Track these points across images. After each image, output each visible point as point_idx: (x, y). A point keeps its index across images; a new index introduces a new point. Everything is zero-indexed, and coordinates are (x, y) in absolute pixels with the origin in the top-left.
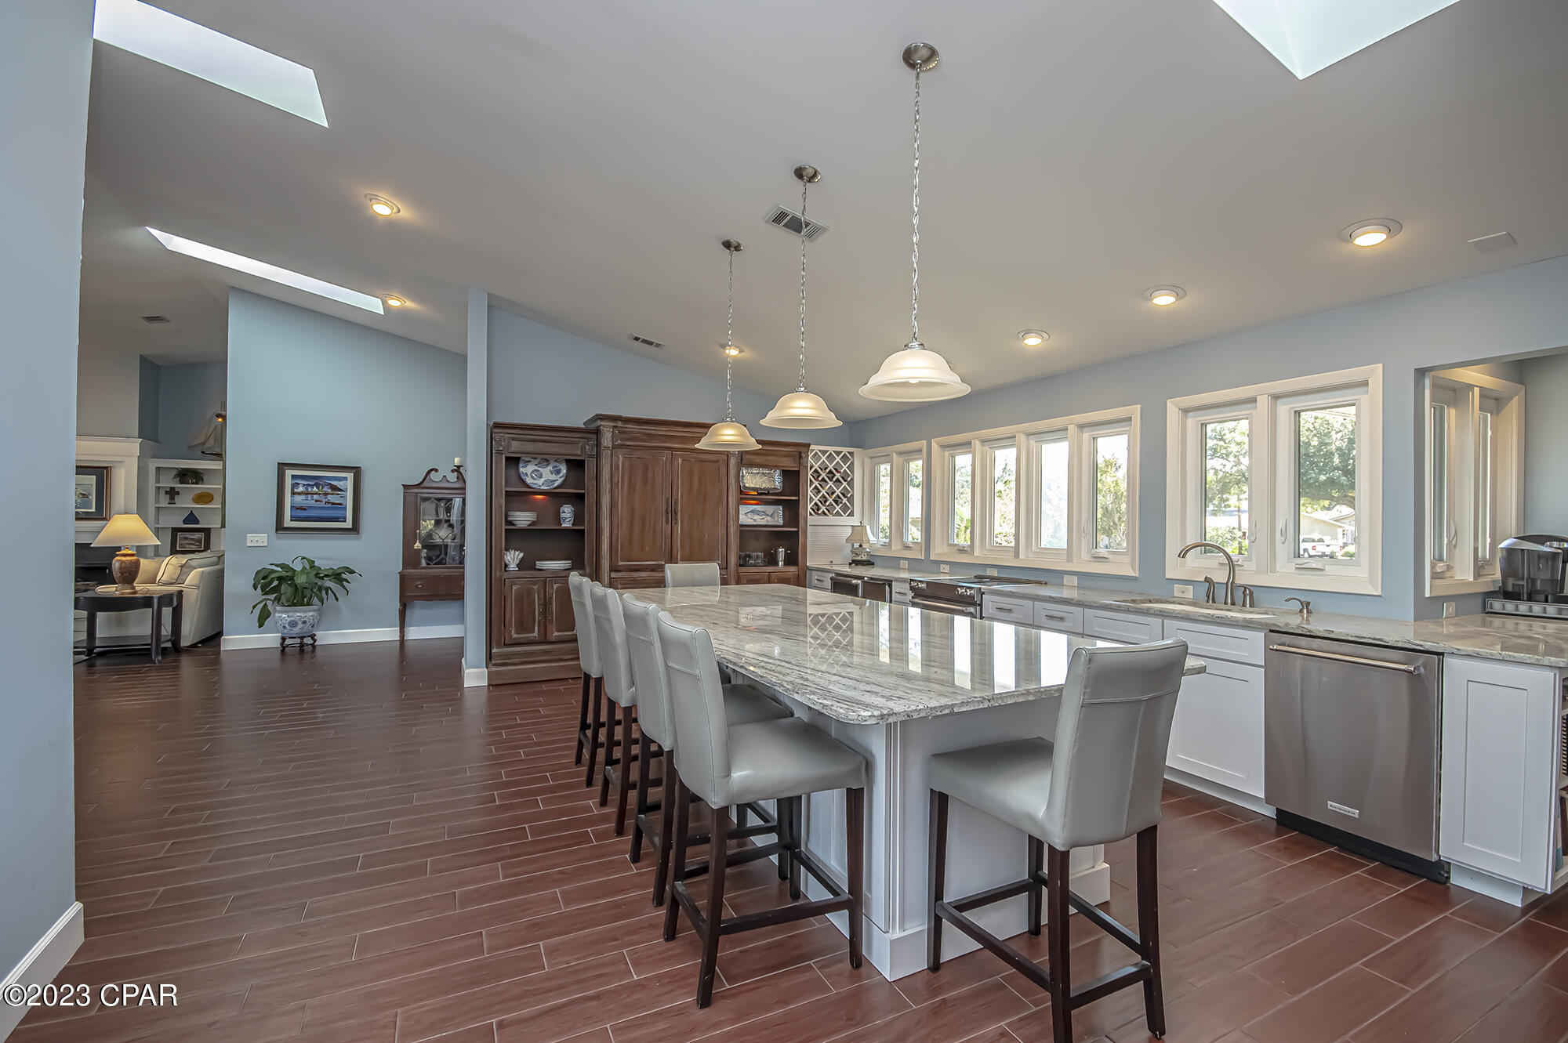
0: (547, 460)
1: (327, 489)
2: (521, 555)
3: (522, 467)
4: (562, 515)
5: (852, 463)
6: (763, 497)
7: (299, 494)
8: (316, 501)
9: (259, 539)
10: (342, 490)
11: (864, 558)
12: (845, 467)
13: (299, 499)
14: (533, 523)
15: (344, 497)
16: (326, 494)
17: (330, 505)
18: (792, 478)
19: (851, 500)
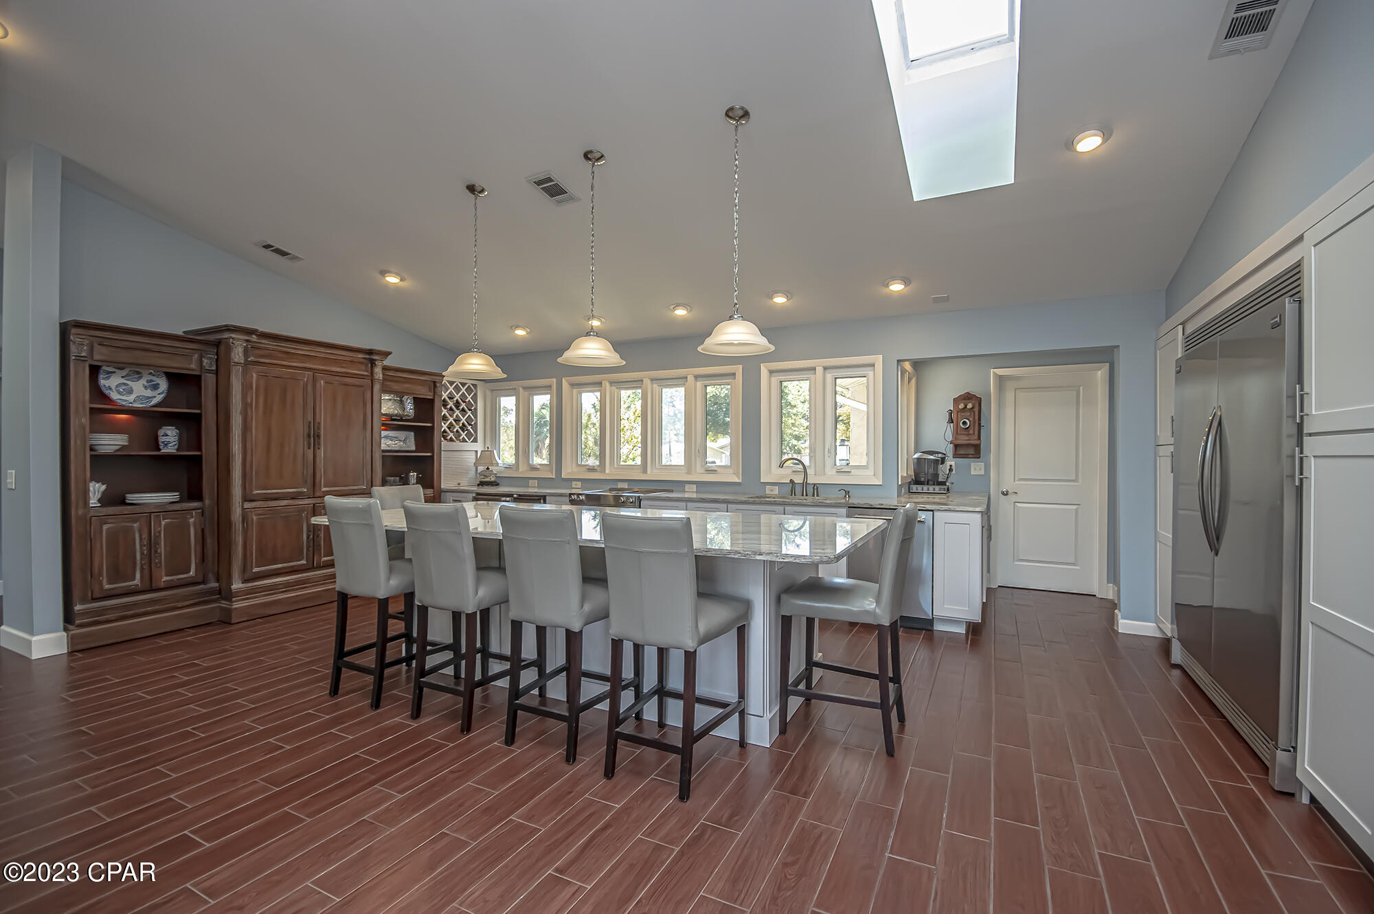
0: (138, 373)
2: (104, 487)
3: (104, 379)
4: (162, 439)
5: (476, 394)
6: (394, 423)
12: (469, 398)
14: (123, 447)
18: (425, 407)
19: (475, 428)
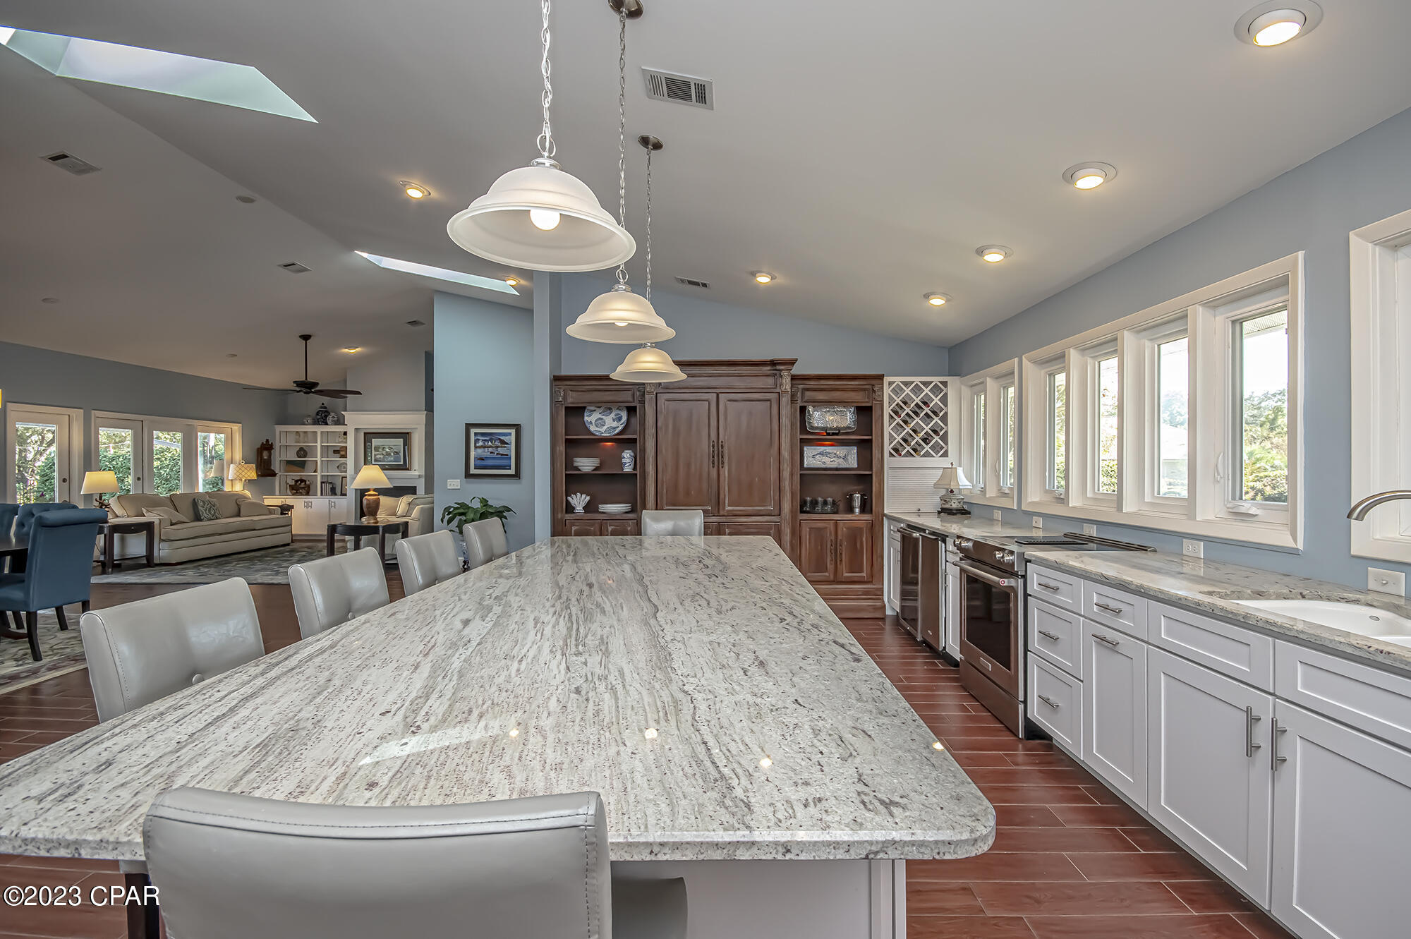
0: (610, 409)
1: (498, 443)
2: (588, 498)
3: (587, 416)
4: (624, 461)
5: (946, 395)
6: (834, 437)
7: (480, 447)
8: (491, 453)
9: (454, 483)
10: (508, 444)
11: (954, 506)
12: (936, 400)
13: (480, 451)
14: (597, 469)
15: (509, 449)
16: (497, 447)
17: (500, 456)
18: (865, 413)
19: (945, 438)
